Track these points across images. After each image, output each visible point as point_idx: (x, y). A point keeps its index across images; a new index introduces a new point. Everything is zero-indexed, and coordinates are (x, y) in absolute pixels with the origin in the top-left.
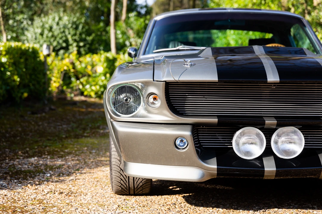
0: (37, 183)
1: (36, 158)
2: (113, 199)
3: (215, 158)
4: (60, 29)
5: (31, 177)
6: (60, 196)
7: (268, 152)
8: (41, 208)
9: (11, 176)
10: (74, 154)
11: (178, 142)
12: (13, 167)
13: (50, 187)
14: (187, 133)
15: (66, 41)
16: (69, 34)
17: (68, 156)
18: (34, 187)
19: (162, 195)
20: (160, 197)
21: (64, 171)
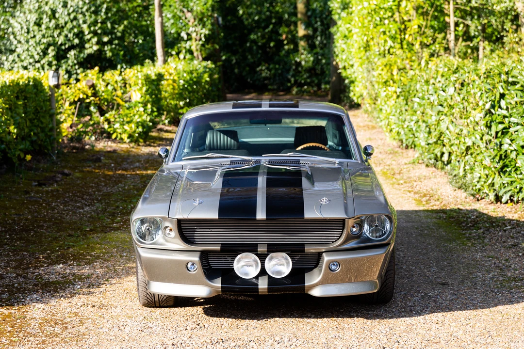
0: (69, 296)
1: (61, 266)
2: (140, 311)
3: (220, 279)
4: (69, 14)
5: (61, 289)
6: (92, 309)
7: (263, 272)
8: (77, 320)
9: (42, 289)
10: (102, 259)
11: (189, 266)
12: (40, 278)
13: (82, 300)
14: (196, 258)
15: (80, 35)
16: (85, 22)
17: (96, 262)
18: (67, 301)
19: (185, 307)
20: (183, 308)
21: (93, 282)
